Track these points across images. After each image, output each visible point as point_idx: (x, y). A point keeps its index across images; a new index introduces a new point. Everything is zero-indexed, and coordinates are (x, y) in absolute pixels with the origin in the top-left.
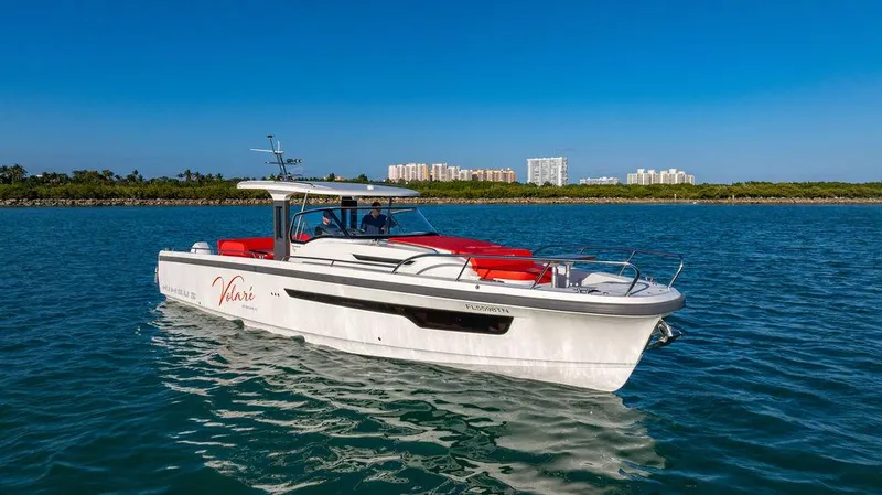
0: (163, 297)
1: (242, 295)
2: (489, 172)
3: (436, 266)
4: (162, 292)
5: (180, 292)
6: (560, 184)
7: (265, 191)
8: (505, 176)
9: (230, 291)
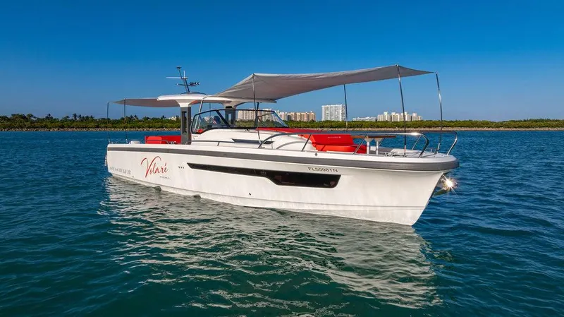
0: (110, 175)
1: (160, 169)
2: (298, 114)
3: (288, 144)
4: (110, 171)
5: (121, 170)
6: (340, 120)
7: (174, 100)
8: (308, 116)
9: (152, 167)
